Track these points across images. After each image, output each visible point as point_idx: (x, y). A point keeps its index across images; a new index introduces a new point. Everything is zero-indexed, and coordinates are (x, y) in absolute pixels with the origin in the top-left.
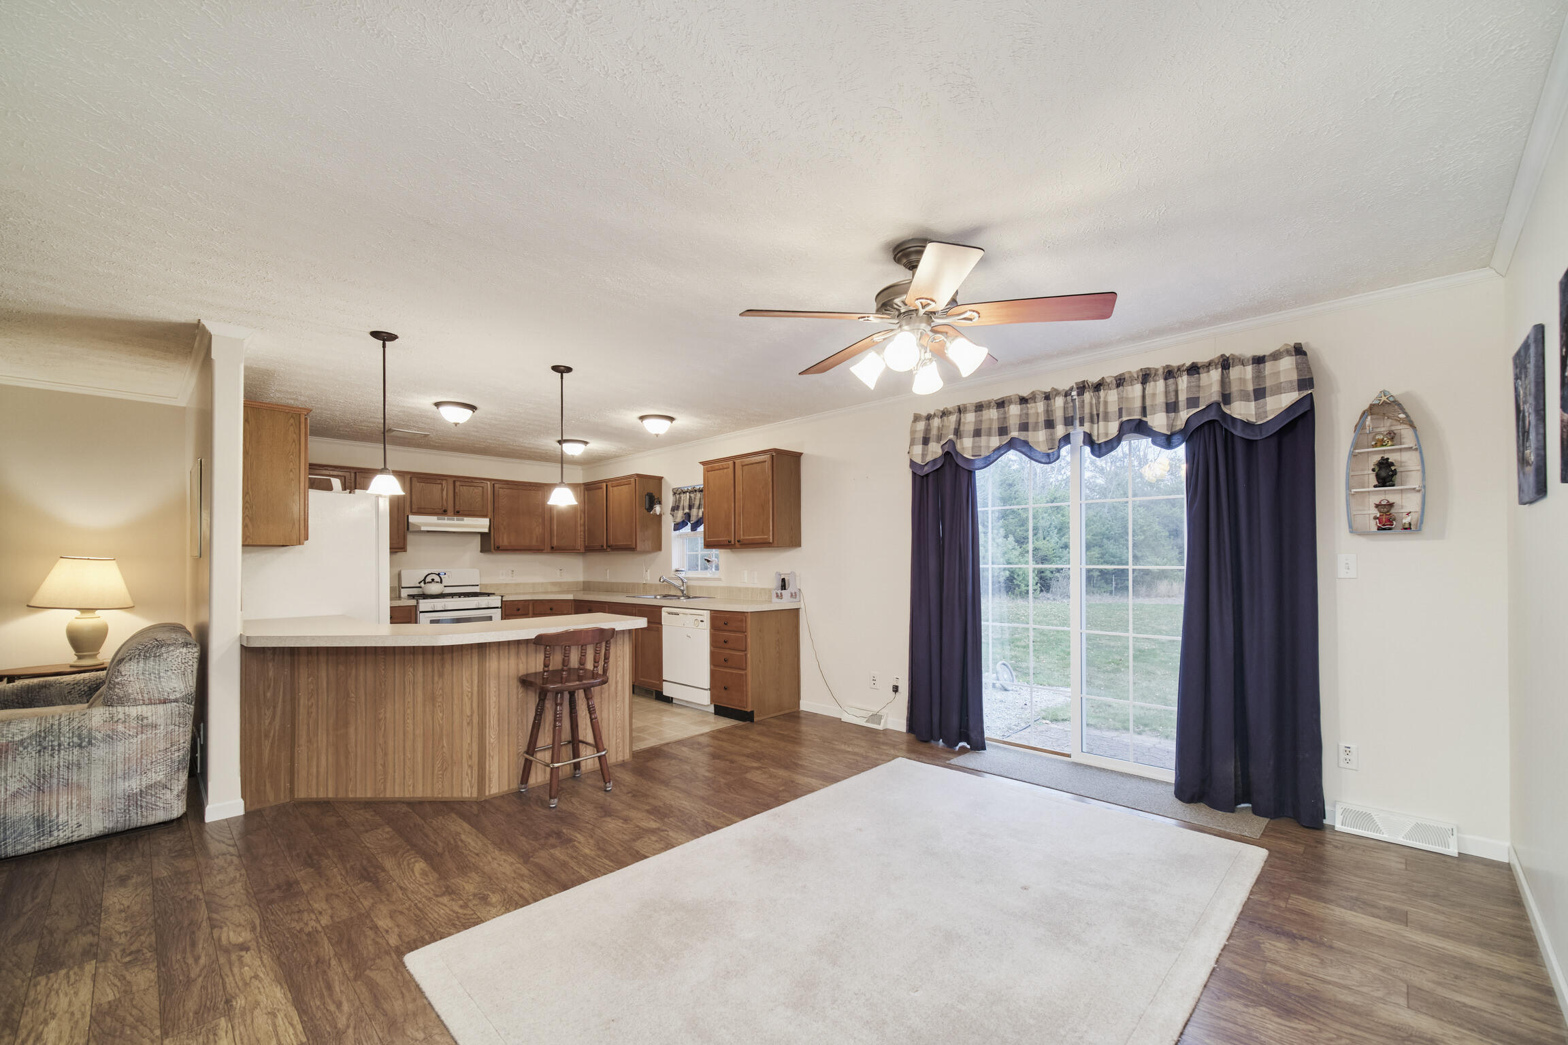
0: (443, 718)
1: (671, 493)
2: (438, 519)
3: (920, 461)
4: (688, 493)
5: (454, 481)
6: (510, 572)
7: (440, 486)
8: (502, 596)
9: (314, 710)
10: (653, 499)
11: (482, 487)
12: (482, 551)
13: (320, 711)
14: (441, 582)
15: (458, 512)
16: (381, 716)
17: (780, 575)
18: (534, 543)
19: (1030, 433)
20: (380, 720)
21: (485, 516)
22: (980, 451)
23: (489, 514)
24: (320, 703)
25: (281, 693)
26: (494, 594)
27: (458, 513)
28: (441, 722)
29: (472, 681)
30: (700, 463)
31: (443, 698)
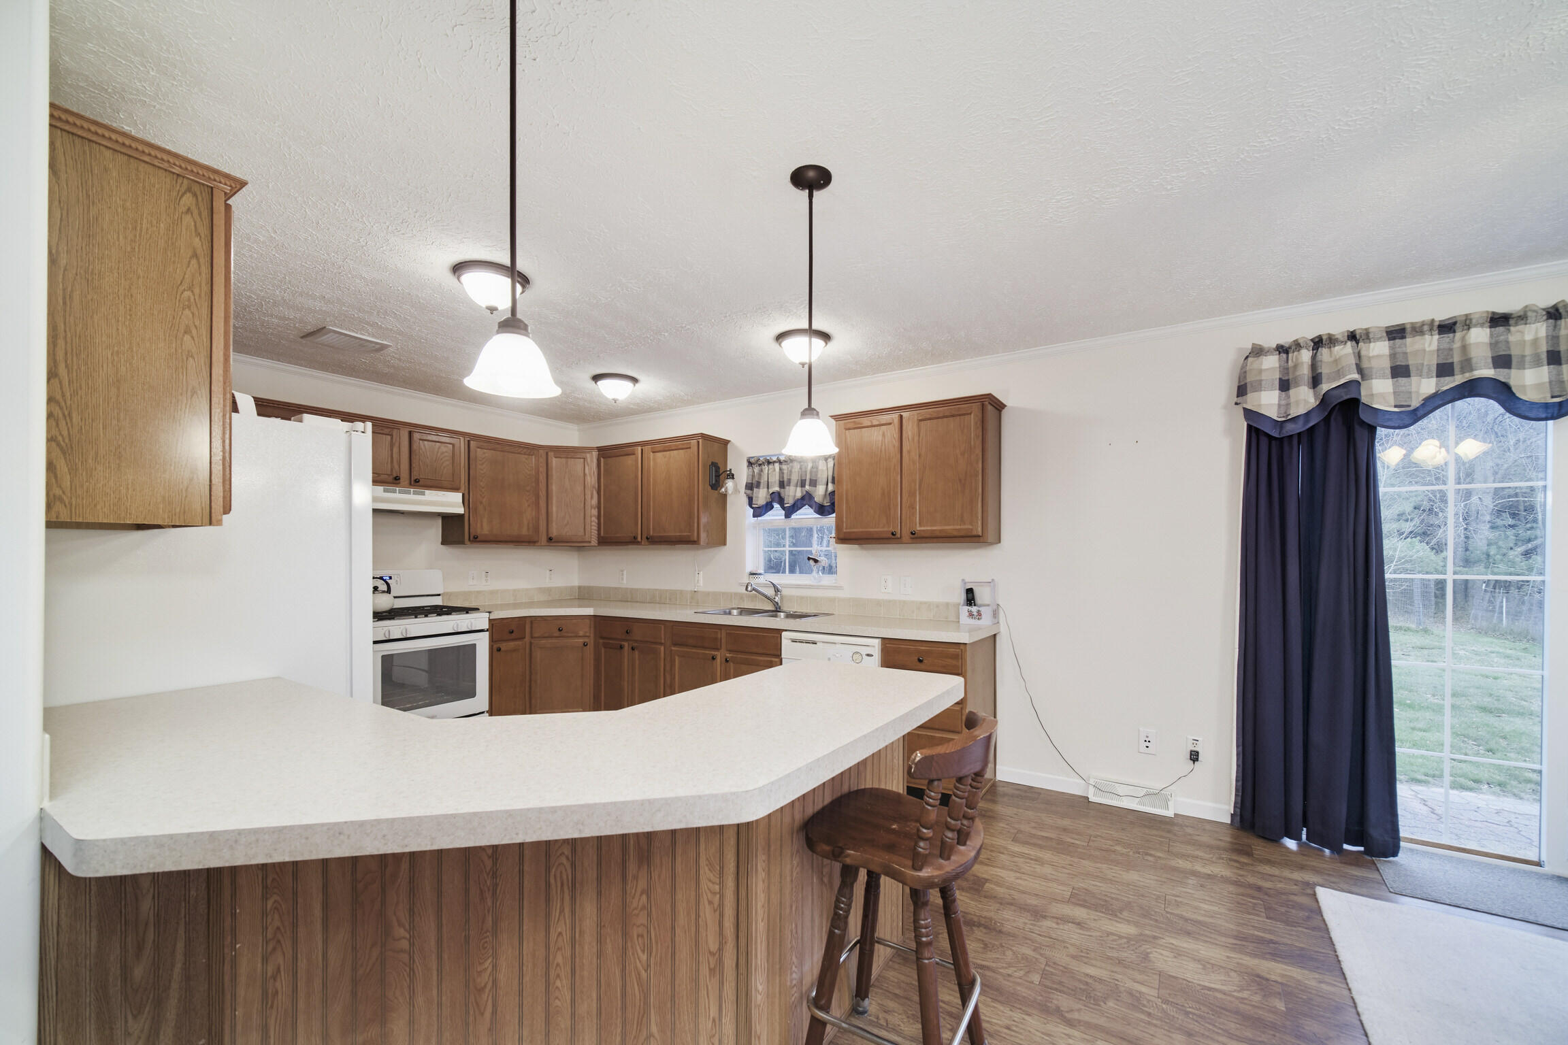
0: (649, 965)
1: (746, 464)
2: (385, 491)
3: (1276, 415)
4: (777, 465)
5: (410, 433)
6: (484, 573)
7: (389, 437)
8: (490, 612)
9: (283, 985)
10: (718, 474)
11: (453, 445)
12: (445, 542)
13: (301, 984)
14: (389, 591)
15: (417, 481)
16: (485, 978)
17: (965, 583)
18: (524, 531)
19: (1514, 372)
20: (481, 990)
21: (455, 489)
22: (1410, 398)
23: (463, 488)
24: (302, 964)
25: (179, 957)
26: (478, 609)
27: (417, 483)
28: (644, 974)
29: (722, 868)
30: (831, 416)
31: (649, 915)
